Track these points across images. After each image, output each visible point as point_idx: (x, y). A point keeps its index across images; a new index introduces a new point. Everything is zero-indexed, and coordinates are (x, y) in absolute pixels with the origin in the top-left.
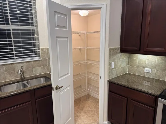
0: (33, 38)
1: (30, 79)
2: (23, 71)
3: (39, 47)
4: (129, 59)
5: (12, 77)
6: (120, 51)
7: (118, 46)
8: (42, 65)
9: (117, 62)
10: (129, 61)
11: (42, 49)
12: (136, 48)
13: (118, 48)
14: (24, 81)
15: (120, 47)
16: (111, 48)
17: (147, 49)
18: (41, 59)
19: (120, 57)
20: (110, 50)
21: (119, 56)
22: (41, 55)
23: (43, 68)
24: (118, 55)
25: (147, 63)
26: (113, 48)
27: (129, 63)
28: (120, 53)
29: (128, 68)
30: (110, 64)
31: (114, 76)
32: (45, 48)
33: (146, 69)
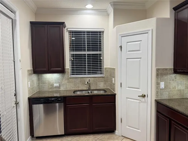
0: (100, 60)
1: (94, 90)
2: (90, 83)
3: (104, 67)
5: (84, 87)
6: (173, 72)
7: (170, 66)
8: (104, 81)
9: (170, 83)
11: (106, 68)
14: (90, 90)
16: (159, 68)
18: (104, 76)
20: (158, 70)
21: (171, 77)
22: (104, 73)
23: (105, 83)
24: (171, 75)
28: (174, 74)
30: (158, 84)
32: (108, 68)
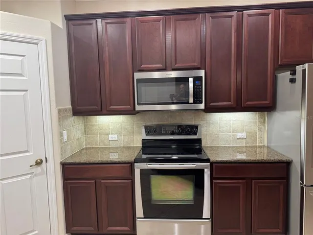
4: (85, 125)
6: (72, 114)
7: (69, 106)
9: (70, 131)
10: (85, 128)
12: (96, 107)
13: (69, 109)
15: (71, 107)
16: (60, 108)
17: (111, 107)
19: (73, 122)
20: (59, 111)
21: (71, 121)
25: (112, 127)
26: (62, 109)
27: (85, 131)
28: (73, 116)
29: (86, 140)
31: (69, 154)
33: (110, 136)
